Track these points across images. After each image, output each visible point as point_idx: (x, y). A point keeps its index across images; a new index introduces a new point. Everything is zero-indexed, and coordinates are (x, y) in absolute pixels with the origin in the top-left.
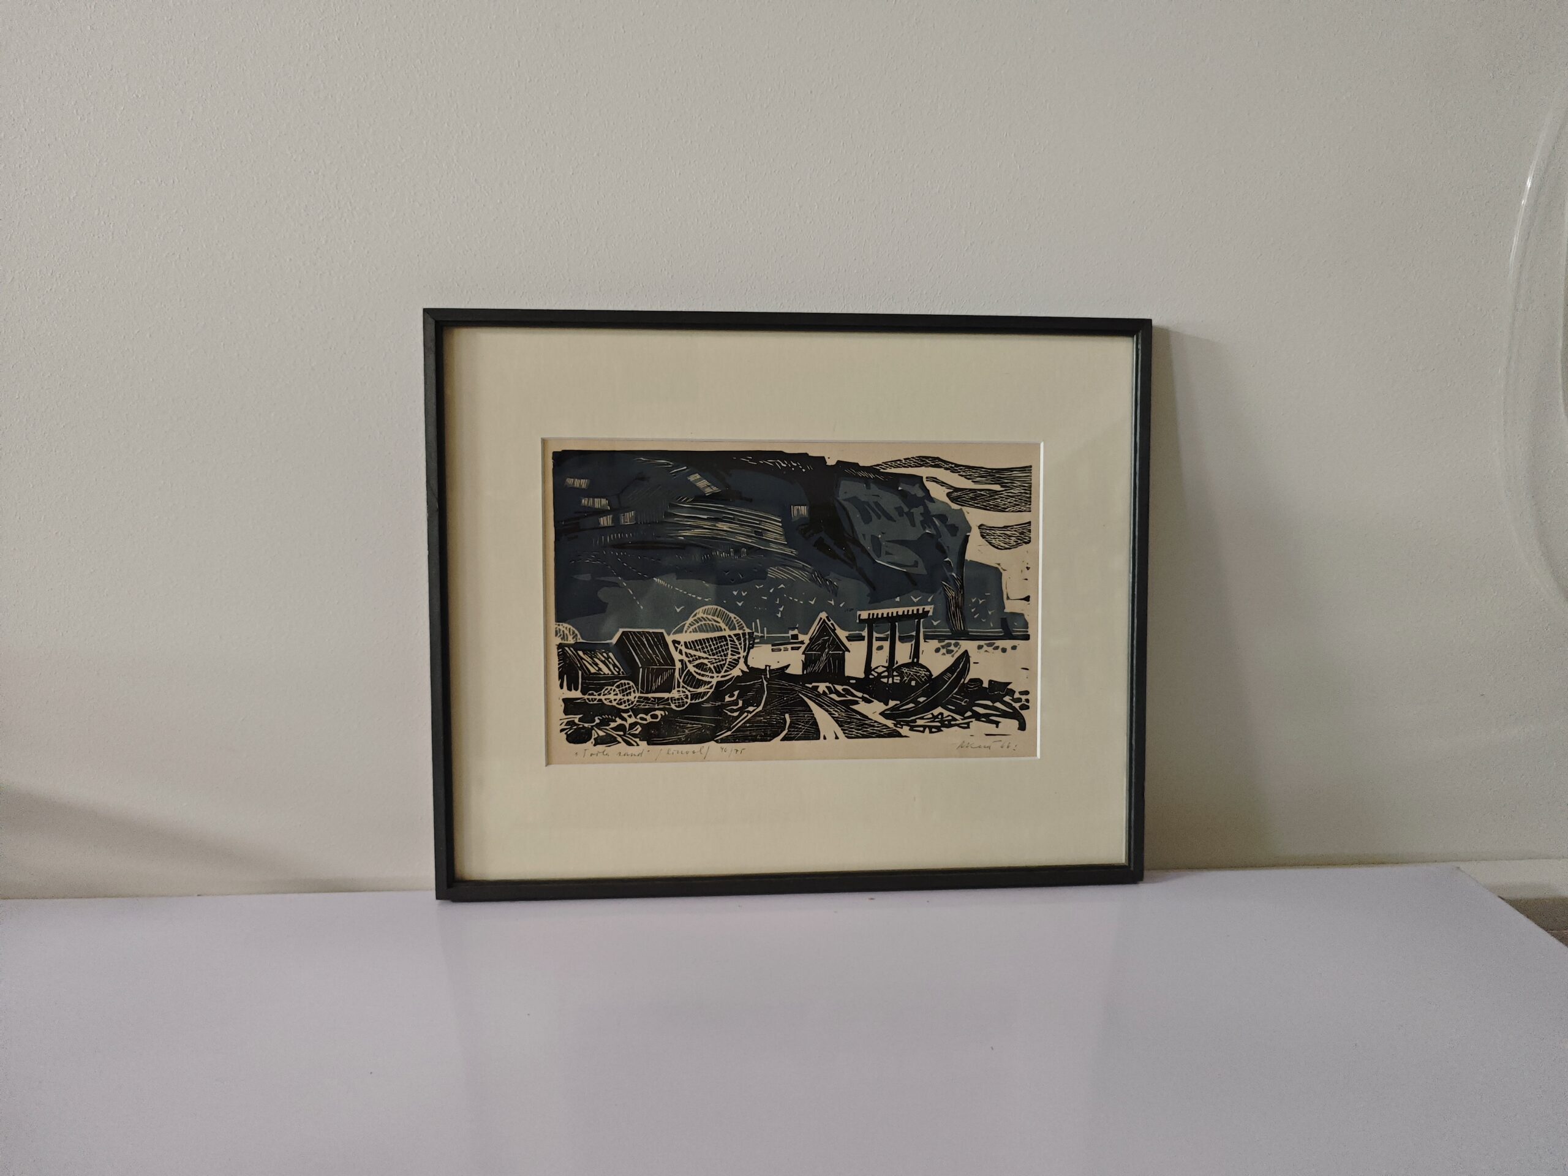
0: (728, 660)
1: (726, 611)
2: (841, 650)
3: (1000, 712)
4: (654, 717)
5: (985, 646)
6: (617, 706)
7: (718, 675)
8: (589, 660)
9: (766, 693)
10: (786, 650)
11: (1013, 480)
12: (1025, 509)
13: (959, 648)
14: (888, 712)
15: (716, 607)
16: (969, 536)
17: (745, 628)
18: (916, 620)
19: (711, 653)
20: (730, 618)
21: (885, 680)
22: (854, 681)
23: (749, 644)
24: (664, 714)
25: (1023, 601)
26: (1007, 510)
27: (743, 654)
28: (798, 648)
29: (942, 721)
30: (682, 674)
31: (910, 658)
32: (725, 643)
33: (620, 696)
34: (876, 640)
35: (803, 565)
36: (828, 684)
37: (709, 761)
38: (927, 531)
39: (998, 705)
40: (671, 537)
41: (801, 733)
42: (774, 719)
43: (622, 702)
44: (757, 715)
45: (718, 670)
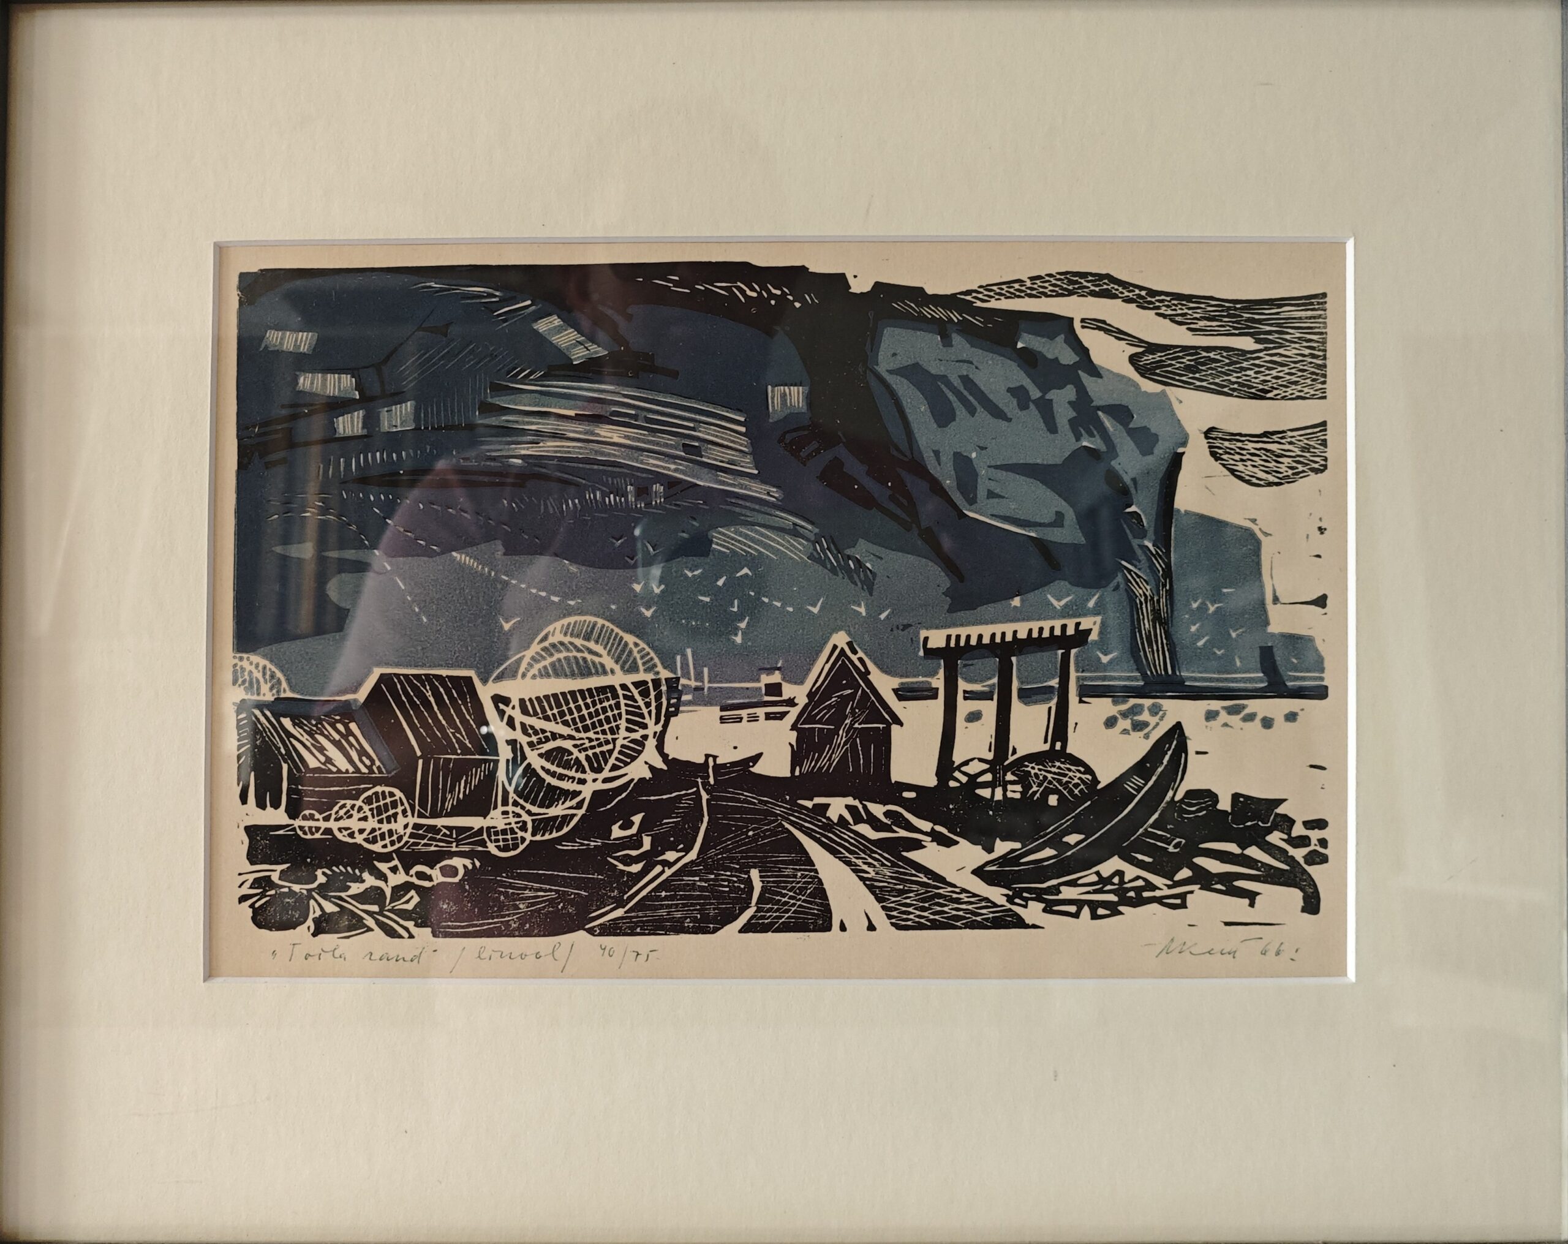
0: (619, 743)
1: (616, 630)
2: (884, 721)
3: (1258, 869)
4: (454, 871)
5: (1223, 713)
6: (366, 845)
7: (595, 776)
8: (305, 738)
9: (706, 819)
10: (754, 719)
11: (1282, 326)
12: (1312, 392)
13: (1162, 718)
14: (994, 868)
15: (593, 619)
16: (1184, 453)
17: (660, 668)
18: (1060, 652)
19: (580, 725)
20: (626, 644)
21: (985, 793)
22: (912, 795)
23: (669, 705)
24: (470, 867)
25: (1313, 607)
26: (1269, 395)
27: (653, 728)
28: (781, 716)
29: (1121, 891)
30: (513, 775)
31: (1046, 741)
32: (612, 702)
33: (372, 823)
34: (965, 698)
35: (795, 524)
36: (850, 801)
37: (572, 977)
38: (1085, 444)
39: (1253, 852)
40: (494, 459)
41: (787, 915)
42: (724, 880)
43: (376, 836)
44: (685, 870)
45: (596, 765)
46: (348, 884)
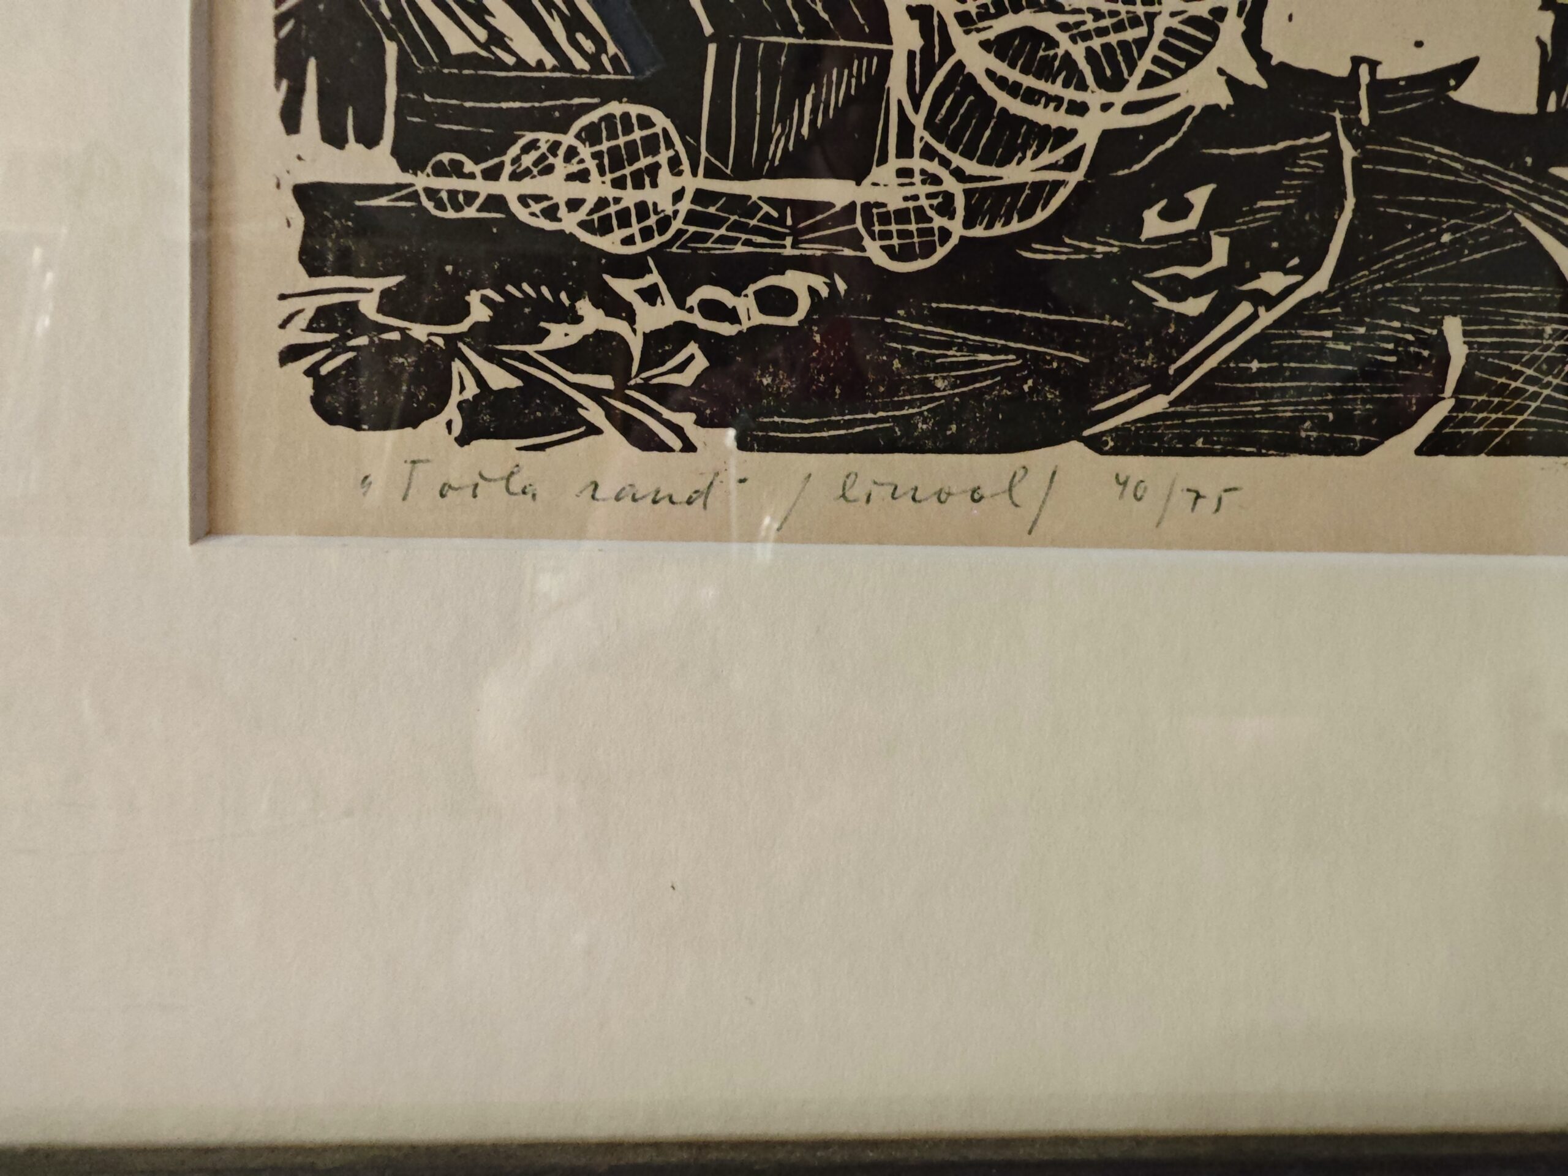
4: (787, 301)
6: (584, 238)
7: (1109, 98)
24: (824, 292)
30: (924, 87)
33: (597, 188)
37: (1054, 543)
41: (1520, 418)
42: (1386, 339)
43: (609, 216)
44: (1303, 315)
45: (1108, 73)
46: (543, 324)
